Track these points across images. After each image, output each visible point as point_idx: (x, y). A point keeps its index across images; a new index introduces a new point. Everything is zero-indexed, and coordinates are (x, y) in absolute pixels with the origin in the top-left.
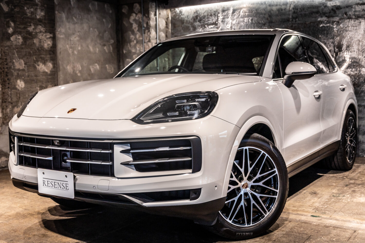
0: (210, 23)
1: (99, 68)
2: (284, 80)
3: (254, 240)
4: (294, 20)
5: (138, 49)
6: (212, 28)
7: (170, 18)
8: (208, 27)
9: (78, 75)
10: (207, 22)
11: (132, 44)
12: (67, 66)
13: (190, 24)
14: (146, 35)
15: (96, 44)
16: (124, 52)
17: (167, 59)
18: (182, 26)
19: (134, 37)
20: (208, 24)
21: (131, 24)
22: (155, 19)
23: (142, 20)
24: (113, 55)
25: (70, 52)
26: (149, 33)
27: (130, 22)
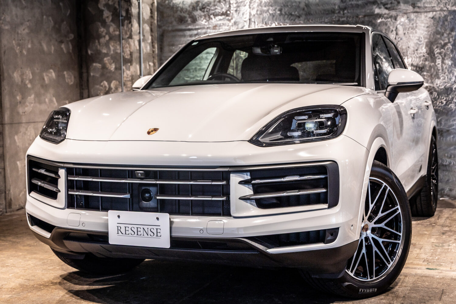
0: (218, 13)
1: (56, 75)
2: (387, 93)
3: (379, 298)
4: (342, 12)
5: (112, 48)
6: (220, 20)
7: (156, 4)
8: (214, 18)
9: (27, 87)
10: (213, 12)
11: (102, 40)
12: (13, 73)
13: (187, 13)
14: (125, 27)
15: (51, 40)
16: (90, 52)
17: (151, 64)
18: (173, 16)
19: (105, 31)
20: (215, 14)
21: (102, 12)
22: (137, 4)
23: (119, 5)
24: (73, 57)
25: (17, 51)
26: (130, 25)
27: (99, 8)
